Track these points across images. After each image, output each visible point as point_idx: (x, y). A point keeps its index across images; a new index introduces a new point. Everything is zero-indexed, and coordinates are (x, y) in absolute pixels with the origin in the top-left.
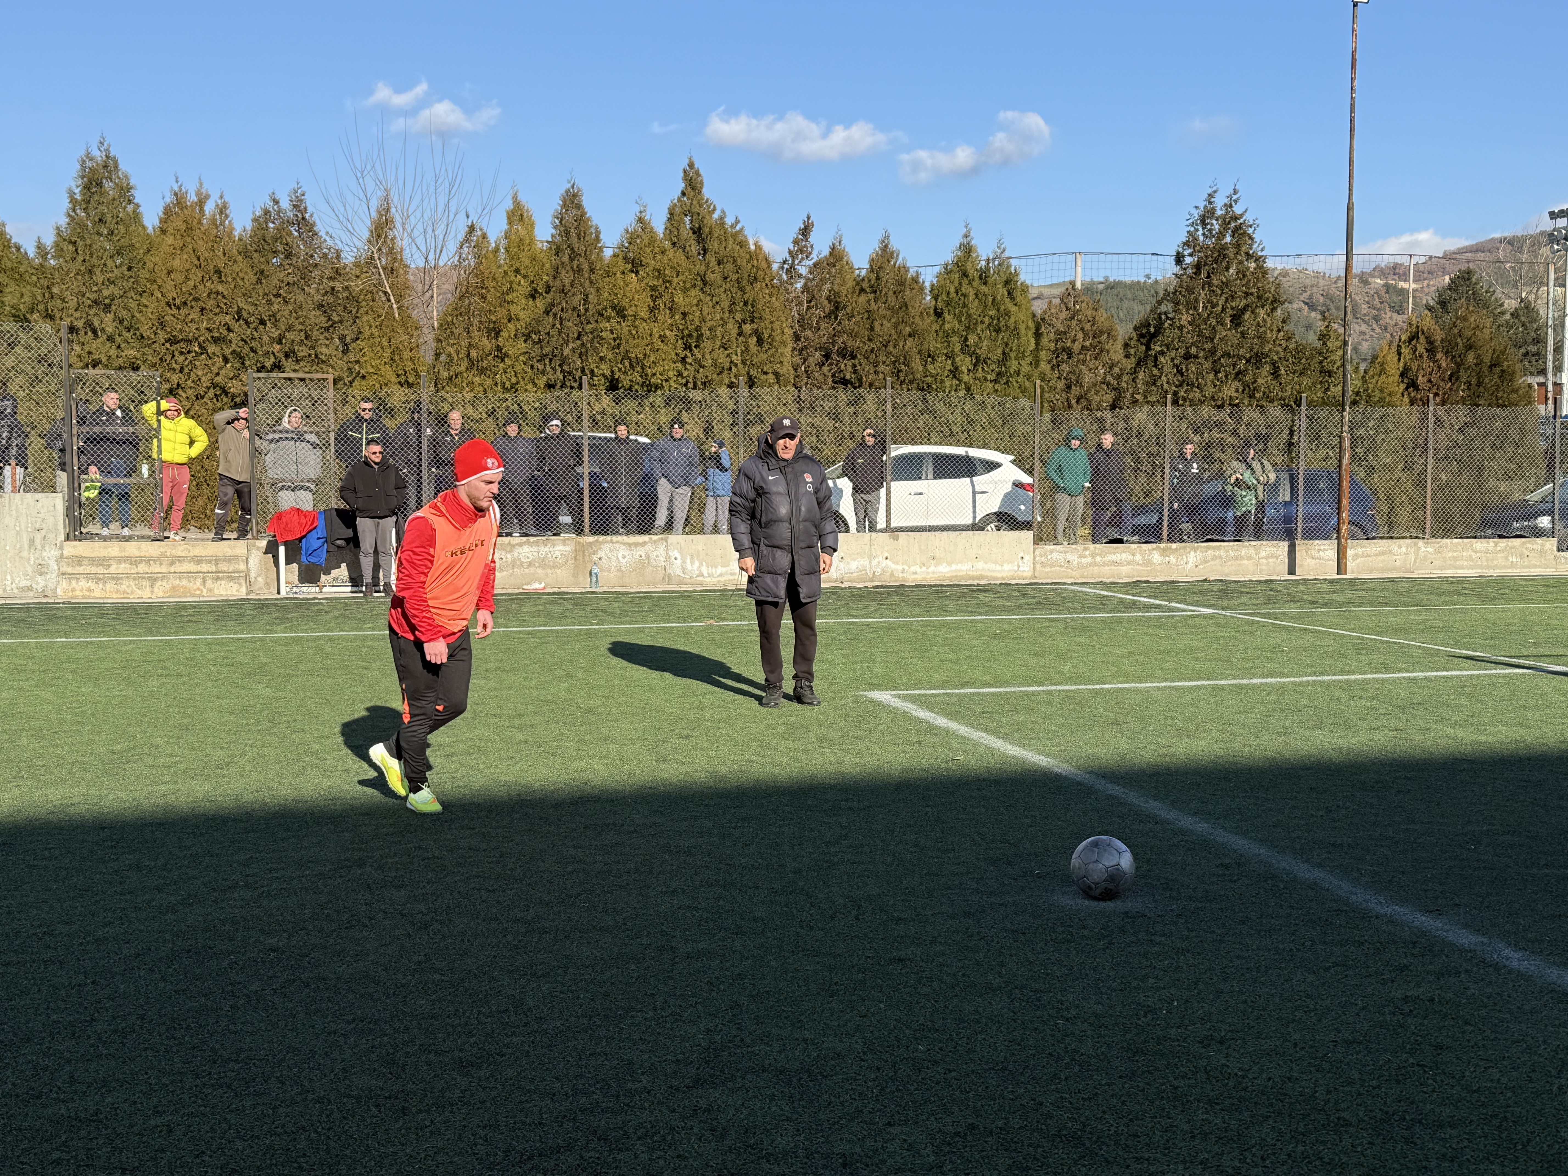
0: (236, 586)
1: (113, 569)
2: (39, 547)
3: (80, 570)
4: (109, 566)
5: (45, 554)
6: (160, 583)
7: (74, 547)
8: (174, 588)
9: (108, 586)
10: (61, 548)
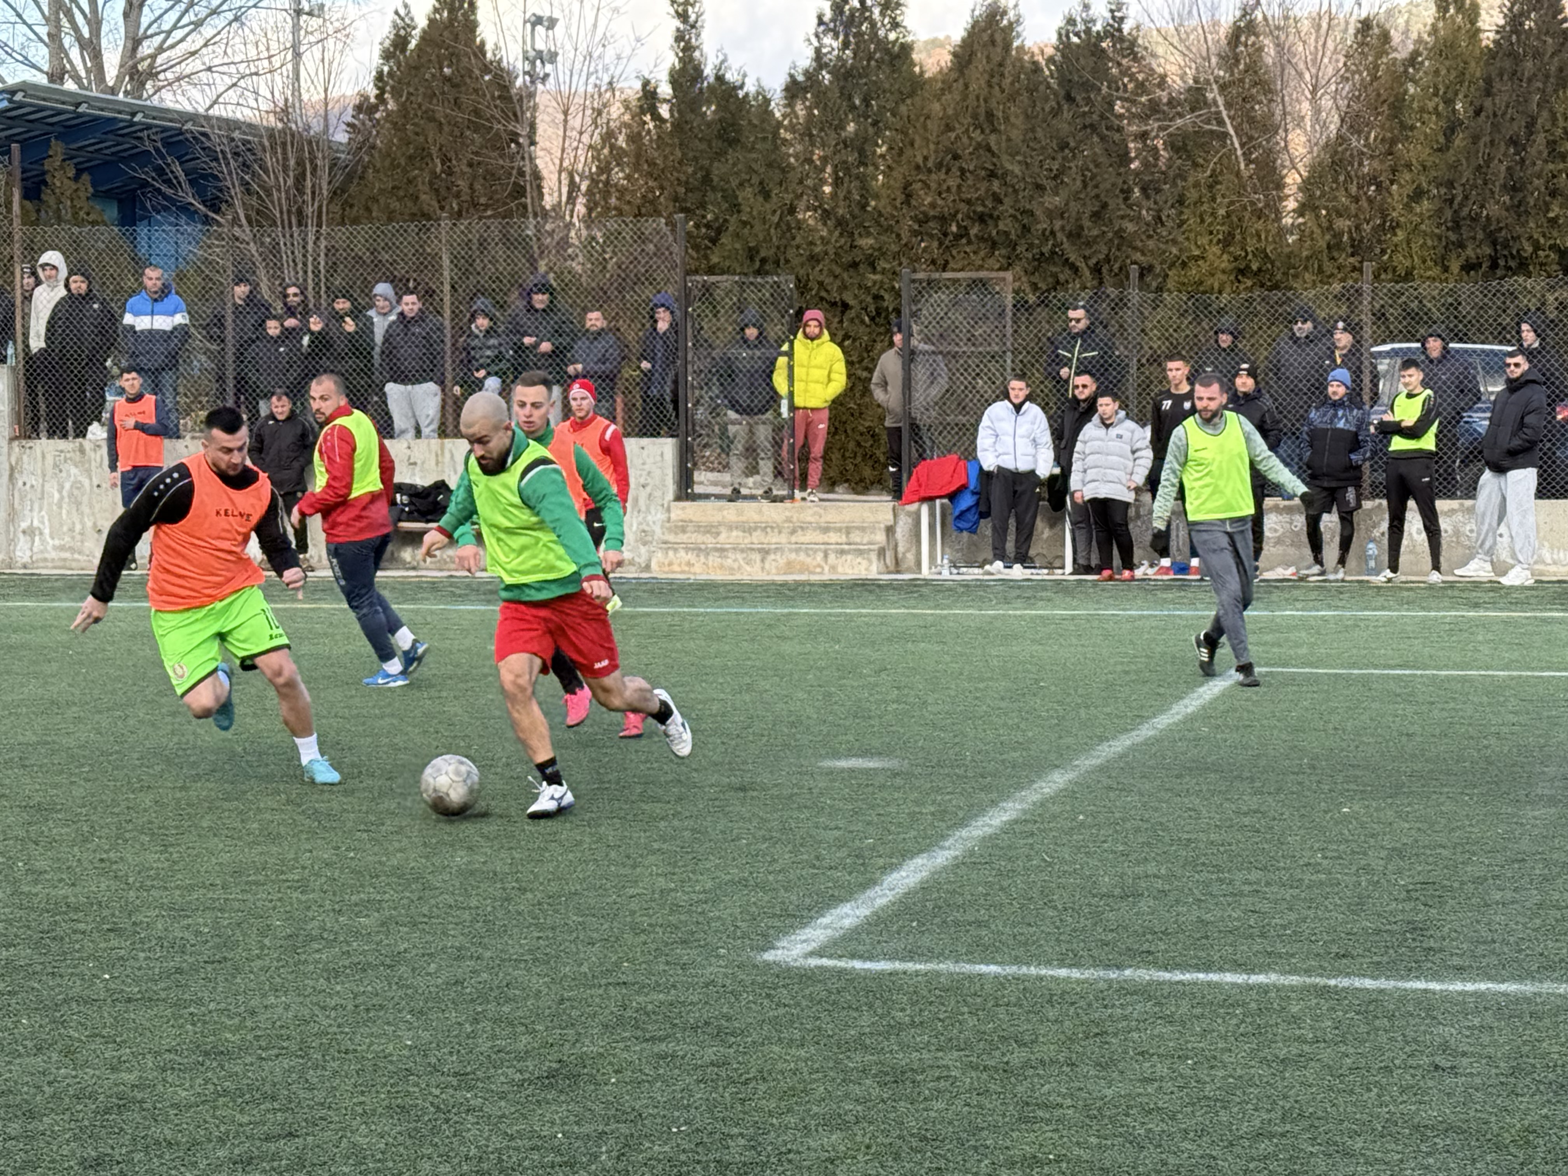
0: (865, 563)
1: (722, 538)
2: (643, 508)
3: (683, 538)
4: (718, 534)
5: (649, 518)
6: (772, 557)
7: (683, 508)
8: (789, 563)
9: (711, 558)
10: (668, 510)
